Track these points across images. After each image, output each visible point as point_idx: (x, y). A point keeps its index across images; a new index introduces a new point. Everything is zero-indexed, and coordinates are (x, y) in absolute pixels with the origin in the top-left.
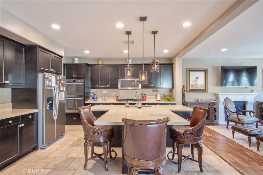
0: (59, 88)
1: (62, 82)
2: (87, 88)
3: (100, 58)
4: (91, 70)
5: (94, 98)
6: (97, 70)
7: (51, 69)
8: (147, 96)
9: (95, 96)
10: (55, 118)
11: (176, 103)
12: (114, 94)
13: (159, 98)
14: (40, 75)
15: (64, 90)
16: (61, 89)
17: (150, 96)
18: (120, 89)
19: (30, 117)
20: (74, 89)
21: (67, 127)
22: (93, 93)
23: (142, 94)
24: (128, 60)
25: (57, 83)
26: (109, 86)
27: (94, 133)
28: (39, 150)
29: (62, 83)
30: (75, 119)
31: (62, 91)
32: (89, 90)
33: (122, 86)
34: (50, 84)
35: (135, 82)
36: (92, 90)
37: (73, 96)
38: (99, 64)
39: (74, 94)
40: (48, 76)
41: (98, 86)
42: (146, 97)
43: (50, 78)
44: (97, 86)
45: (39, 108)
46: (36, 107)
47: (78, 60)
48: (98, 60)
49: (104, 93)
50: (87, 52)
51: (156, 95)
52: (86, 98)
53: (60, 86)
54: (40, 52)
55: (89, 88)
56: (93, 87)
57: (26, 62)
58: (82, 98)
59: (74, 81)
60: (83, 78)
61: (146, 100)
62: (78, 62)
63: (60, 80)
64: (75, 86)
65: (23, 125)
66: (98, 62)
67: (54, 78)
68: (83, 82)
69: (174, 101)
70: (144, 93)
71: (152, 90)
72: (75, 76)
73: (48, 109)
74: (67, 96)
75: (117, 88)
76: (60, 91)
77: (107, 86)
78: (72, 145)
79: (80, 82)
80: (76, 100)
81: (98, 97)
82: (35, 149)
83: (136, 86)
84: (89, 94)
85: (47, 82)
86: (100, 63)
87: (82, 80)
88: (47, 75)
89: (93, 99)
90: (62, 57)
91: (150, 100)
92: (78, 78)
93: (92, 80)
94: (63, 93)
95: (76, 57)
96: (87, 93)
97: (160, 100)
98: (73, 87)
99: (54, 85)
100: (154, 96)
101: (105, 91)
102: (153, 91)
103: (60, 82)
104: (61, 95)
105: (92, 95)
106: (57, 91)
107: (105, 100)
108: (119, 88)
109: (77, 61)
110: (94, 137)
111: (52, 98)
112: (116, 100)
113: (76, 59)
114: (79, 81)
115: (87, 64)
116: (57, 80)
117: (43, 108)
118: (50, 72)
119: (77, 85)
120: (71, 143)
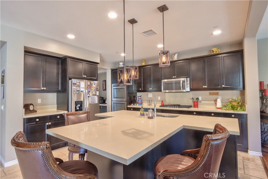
0: (90, 92)
5: (139, 102)
6: (141, 72)
7: (83, 75)
8: (202, 102)
9: (140, 100)
11: (247, 114)
13: (219, 104)
14: (70, 82)
15: (97, 94)
16: (94, 93)
17: (206, 102)
19: (58, 117)
23: (193, 98)
24: (174, 57)
25: (87, 88)
26: (151, 89)
33: (165, 89)
34: (79, 89)
35: (180, 83)
40: (76, 82)
41: (142, 89)
42: (199, 103)
43: (78, 84)
44: (140, 89)
47: (123, 64)
50: (123, 55)
51: (216, 101)
54: (70, 61)
61: (199, 106)
63: (91, 85)
65: (50, 123)
66: (142, 64)
67: (82, 83)
69: (244, 110)
70: (195, 97)
71: (209, 93)
79: (123, 86)
83: (182, 88)
85: (75, 87)
86: (144, 64)
88: (74, 81)
89: (137, 103)
90: (98, 63)
91: (206, 106)
93: (136, 83)
94: (96, 97)
95: (121, 62)
97: (220, 108)
99: (83, 89)
100: (212, 102)
101: (150, 95)
104: (93, 99)
105: (138, 98)
106: (86, 95)
108: (163, 91)
109: (121, 65)
111: (82, 101)
112: (160, 105)
116: (87, 85)
118: (82, 78)
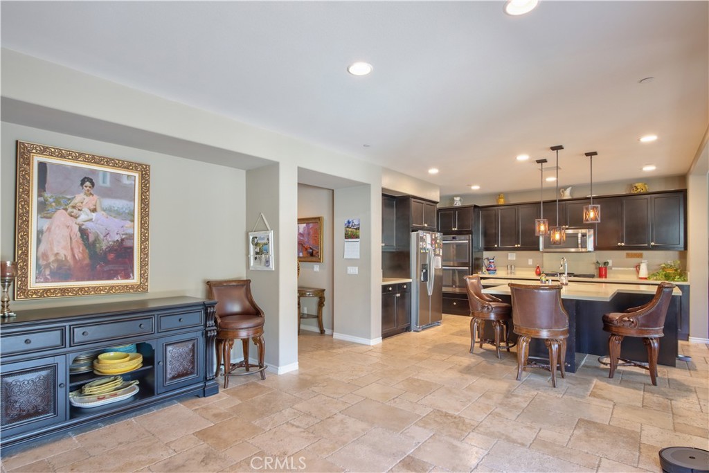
0: (434, 250)
1: (438, 241)
2: (477, 250)
3: (501, 193)
4: (484, 217)
5: (490, 268)
6: (496, 215)
7: (425, 224)
8: (613, 268)
9: (492, 265)
10: (430, 293)
11: (689, 286)
12: (530, 262)
13: (644, 272)
14: (414, 235)
15: (441, 254)
16: (437, 252)
17: (622, 269)
18: (543, 252)
19: (405, 286)
20: (452, 251)
21: (444, 315)
22: (488, 259)
23: (597, 262)
24: (563, 192)
25: (432, 244)
26: (519, 246)
27: (483, 307)
28: (412, 332)
29: (438, 243)
30: (455, 303)
31: (438, 255)
32: (480, 253)
33: (545, 247)
34: (425, 246)
35: (577, 237)
36: (486, 254)
37: (452, 264)
38: (500, 204)
39: (453, 261)
40: (422, 236)
41: (498, 245)
42: (608, 271)
44: (496, 246)
45: (412, 277)
46: (409, 277)
47: (460, 200)
48: (498, 195)
49: (509, 259)
50: (475, 188)
51: (638, 267)
52: (475, 269)
53: (435, 248)
54: (412, 202)
55: (480, 251)
56: (487, 249)
57: (397, 218)
58: (467, 268)
59: (453, 238)
60: (470, 232)
61: (608, 275)
62: (460, 205)
63: (436, 238)
64: (455, 246)
65: (399, 295)
66: (498, 201)
67: (428, 237)
68: (469, 240)
69: (685, 280)
70: (601, 261)
71: (627, 254)
72: (456, 229)
73: (422, 279)
74: (445, 263)
75: (538, 249)
76: (436, 255)
77: (516, 246)
78: (453, 334)
79: (463, 240)
80: (457, 272)
81: (497, 268)
82: (408, 329)
83: (580, 246)
84: (481, 260)
85: (422, 243)
86: (502, 202)
87: (467, 237)
88: (421, 233)
89: (488, 270)
90: (437, 203)
91: (620, 276)
92: (459, 233)
93: (485, 234)
94: (440, 258)
95: (457, 196)
96: (477, 259)
97: (645, 278)
98: (451, 248)
99: (429, 246)
100: (632, 269)
101: (512, 256)
102: (628, 256)
103: (436, 243)
104: (437, 262)
105: (486, 262)
106: (432, 255)
107: (511, 273)
108: (541, 250)
109: (458, 202)
110: (482, 312)
111: (426, 265)
112: (534, 273)
113: (457, 199)
114: (463, 237)
115: (476, 207)
116: (432, 240)
117: (417, 277)
118: (423, 229)
119: (458, 245)
120: (452, 332)
